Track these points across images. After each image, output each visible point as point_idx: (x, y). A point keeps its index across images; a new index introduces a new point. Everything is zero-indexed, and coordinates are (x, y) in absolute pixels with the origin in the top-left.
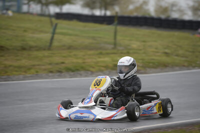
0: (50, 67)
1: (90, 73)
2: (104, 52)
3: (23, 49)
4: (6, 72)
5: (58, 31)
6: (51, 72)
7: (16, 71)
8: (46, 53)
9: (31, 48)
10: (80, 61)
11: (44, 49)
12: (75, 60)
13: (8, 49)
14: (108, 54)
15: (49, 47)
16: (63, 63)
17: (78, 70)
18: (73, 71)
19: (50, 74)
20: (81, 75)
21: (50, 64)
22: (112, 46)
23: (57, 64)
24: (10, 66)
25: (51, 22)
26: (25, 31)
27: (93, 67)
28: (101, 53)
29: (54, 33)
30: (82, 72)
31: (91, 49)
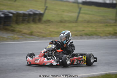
0: (76, 33)
1: (99, 37)
2: (109, 24)
3: (61, 22)
4: (50, 35)
5: (82, 11)
6: (76, 36)
7: (56, 35)
8: (74, 25)
9: (65, 21)
10: (94, 30)
11: (73, 22)
12: (90, 29)
13: (52, 22)
14: (111, 26)
15: (76, 21)
16: (83, 31)
17: (92, 35)
18: (89, 35)
19: (76, 37)
20: (94, 38)
21: (76, 31)
22: (114, 21)
23: (80, 31)
24: (53, 32)
25: (78, 7)
26: (63, 12)
27: (101, 34)
28: (107, 26)
29: (79, 13)
30: (95, 36)
31: (101, 23)
